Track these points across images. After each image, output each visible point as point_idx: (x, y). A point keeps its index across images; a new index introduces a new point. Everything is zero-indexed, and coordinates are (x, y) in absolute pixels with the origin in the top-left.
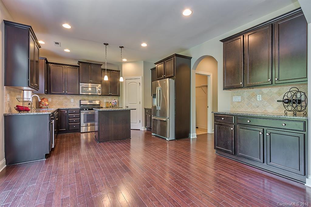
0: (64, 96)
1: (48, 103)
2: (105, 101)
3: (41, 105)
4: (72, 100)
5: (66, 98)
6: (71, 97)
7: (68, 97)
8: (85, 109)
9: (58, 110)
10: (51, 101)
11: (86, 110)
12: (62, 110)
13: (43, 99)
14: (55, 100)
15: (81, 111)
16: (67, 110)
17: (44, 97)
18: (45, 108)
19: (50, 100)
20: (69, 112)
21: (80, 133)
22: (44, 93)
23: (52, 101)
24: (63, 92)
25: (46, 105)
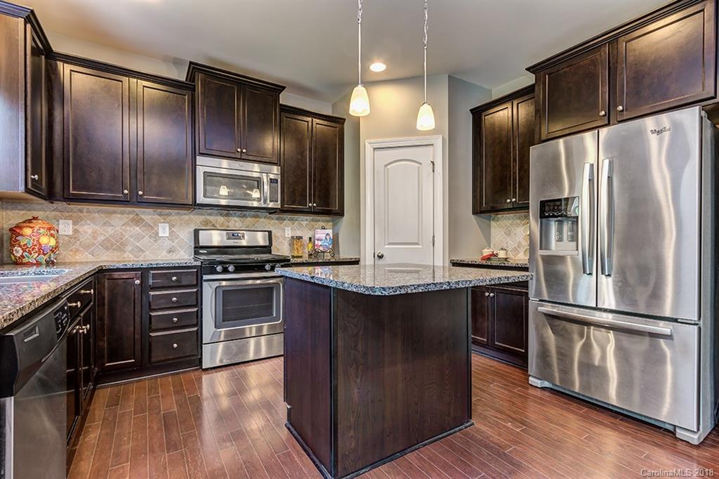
0: (129, 213)
1: (53, 242)
2: (289, 233)
3: (18, 252)
4: (164, 230)
5: (137, 221)
6: (160, 215)
7: (148, 215)
8: (219, 268)
9: (101, 274)
10: (71, 233)
11: (225, 271)
12: (116, 275)
13: (30, 221)
14: (87, 229)
15: (205, 277)
16: (144, 272)
17: (35, 214)
18: (38, 264)
19: (66, 228)
20: (151, 281)
21: (197, 373)
22: (22, 188)
23: (76, 231)
24: (126, 192)
25: (41, 251)
